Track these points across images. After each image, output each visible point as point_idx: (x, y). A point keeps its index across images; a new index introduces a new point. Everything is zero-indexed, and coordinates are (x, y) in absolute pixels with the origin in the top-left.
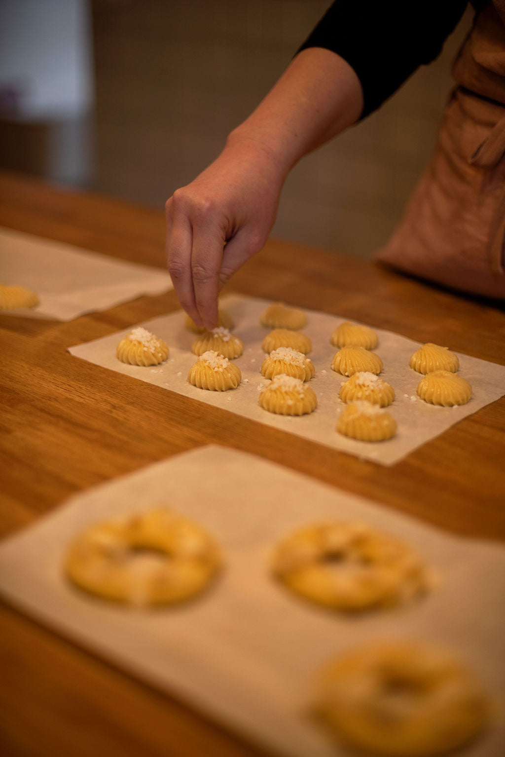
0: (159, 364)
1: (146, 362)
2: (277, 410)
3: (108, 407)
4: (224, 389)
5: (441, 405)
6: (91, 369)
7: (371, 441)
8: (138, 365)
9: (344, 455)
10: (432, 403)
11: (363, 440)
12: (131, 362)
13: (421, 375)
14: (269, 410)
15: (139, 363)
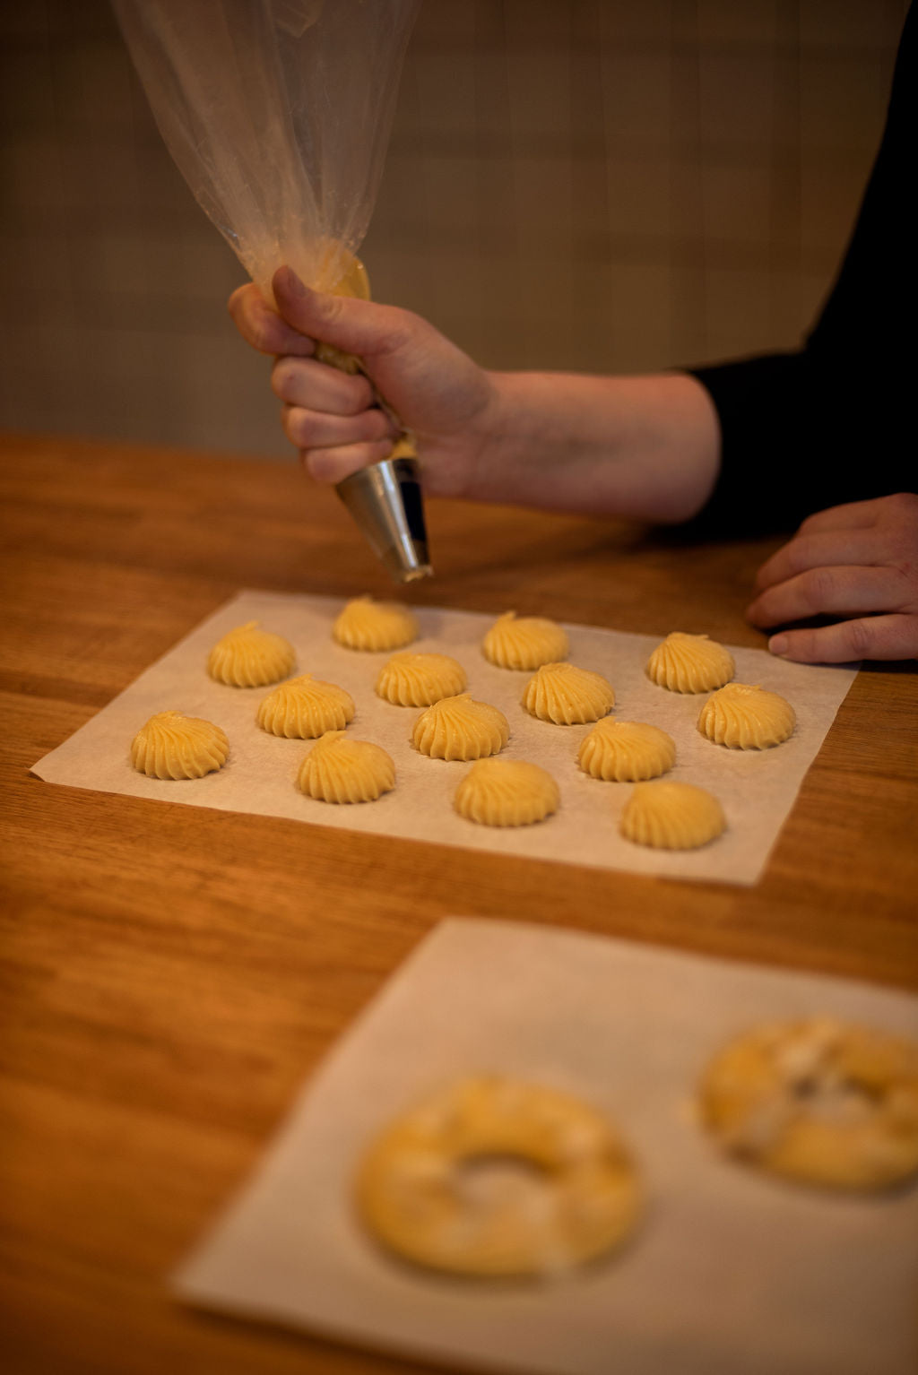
0: (222, 767)
1: (201, 770)
2: (503, 820)
3: (194, 879)
4: (376, 796)
5: (755, 748)
6: (102, 804)
7: (695, 848)
8: (187, 778)
9: (665, 882)
10: (739, 748)
11: (682, 849)
12: (172, 775)
13: (680, 695)
14: (485, 824)
15: (189, 775)
